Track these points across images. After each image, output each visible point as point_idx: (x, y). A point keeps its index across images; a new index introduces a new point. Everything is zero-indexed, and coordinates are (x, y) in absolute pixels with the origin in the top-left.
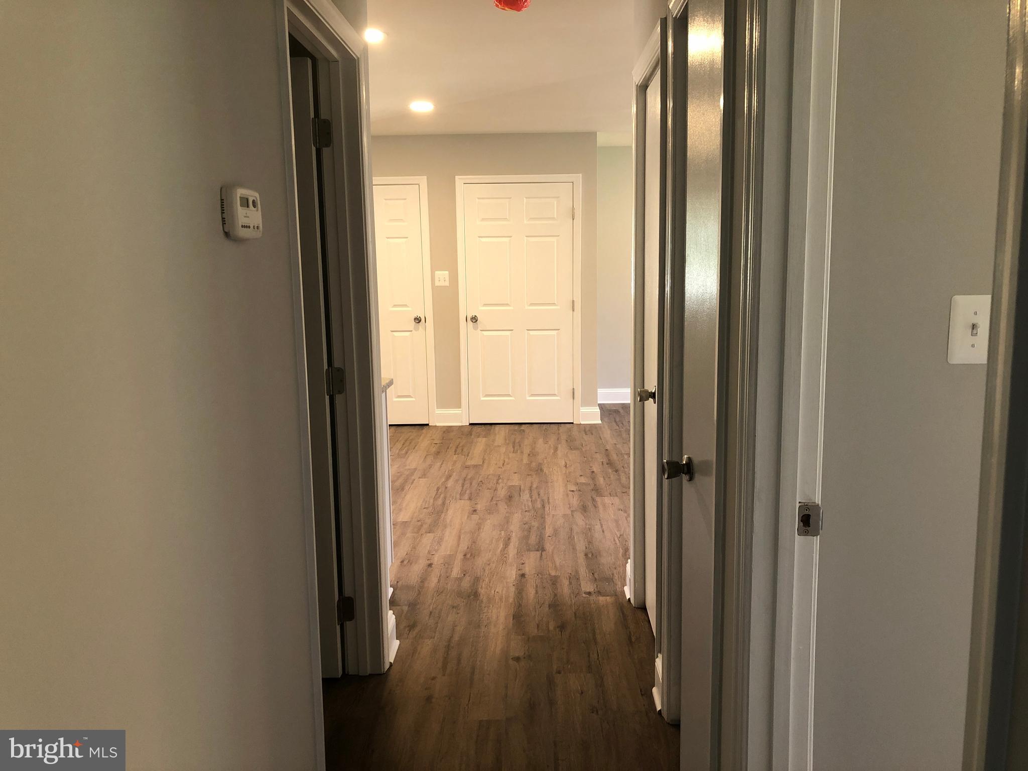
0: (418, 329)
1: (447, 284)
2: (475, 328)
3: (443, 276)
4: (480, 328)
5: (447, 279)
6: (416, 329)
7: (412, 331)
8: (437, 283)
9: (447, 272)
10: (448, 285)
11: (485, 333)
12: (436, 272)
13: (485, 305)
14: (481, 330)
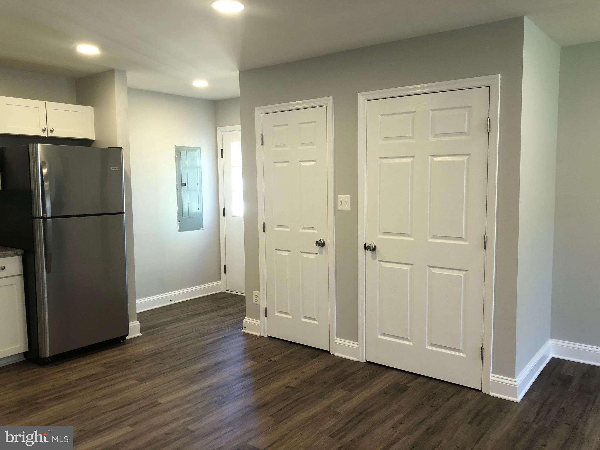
0: (322, 253)
1: (348, 208)
2: (374, 258)
3: (344, 199)
4: (378, 258)
5: (348, 203)
6: (321, 253)
7: (317, 254)
8: (339, 208)
9: (348, 196)
10: (349, 210)
11: (384, 265)
12: (338, 195)
13: (385, 233)
14: (380, 261)
